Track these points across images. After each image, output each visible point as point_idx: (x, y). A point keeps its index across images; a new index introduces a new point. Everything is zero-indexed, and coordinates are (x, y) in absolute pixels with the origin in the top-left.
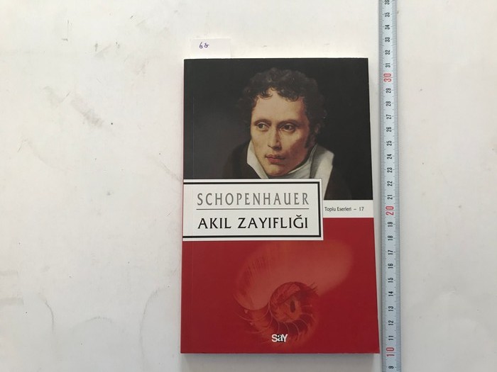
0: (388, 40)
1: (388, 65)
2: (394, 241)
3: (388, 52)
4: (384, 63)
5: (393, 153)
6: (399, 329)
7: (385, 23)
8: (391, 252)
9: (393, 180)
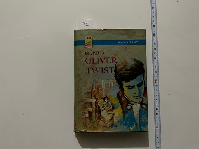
0: (154, 21)
1: (154, 31)
2: (157, 92)
3: (154, 26)
4: (153, 30)
5: (157, 62)
6: (160, 120)
7: (153, 16)
8: (156, 95)
9: (157, 71)
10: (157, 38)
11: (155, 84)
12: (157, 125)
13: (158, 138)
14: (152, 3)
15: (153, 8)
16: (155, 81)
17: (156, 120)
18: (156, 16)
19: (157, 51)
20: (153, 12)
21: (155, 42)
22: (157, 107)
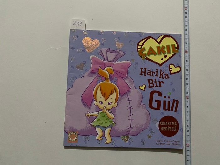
10: (189, 55)
11: (186, 101)
12: (188, 143)
13: (188, 156)
14: (184, 21)
15: (186, 26)
16: (186, 97)
17: (187, 137)
18: (189, 34)
19: (189, 67)
20: (186, 30)
21: (187, 59)
22: (188, 123)
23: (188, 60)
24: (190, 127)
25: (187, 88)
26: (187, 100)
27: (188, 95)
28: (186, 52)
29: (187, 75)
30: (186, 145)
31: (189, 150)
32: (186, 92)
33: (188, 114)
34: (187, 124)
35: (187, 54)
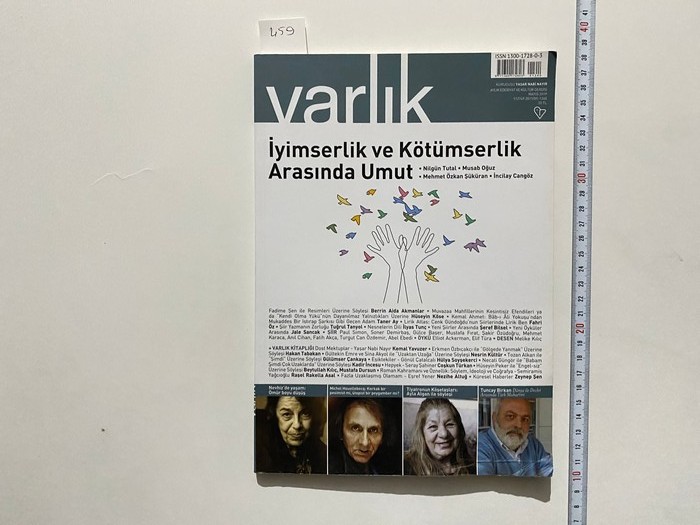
23: (586, 206)
24: (587, 420)
25: (580, 299)
26: (580, 337)
27: (580, 320)
28: (579, 178)
29: (581, 254)
30: (573, 475)
31: (580, 489)
32: (577, 309)
33: (580, 380)
34: (576, 412)
35: (582, 187)
